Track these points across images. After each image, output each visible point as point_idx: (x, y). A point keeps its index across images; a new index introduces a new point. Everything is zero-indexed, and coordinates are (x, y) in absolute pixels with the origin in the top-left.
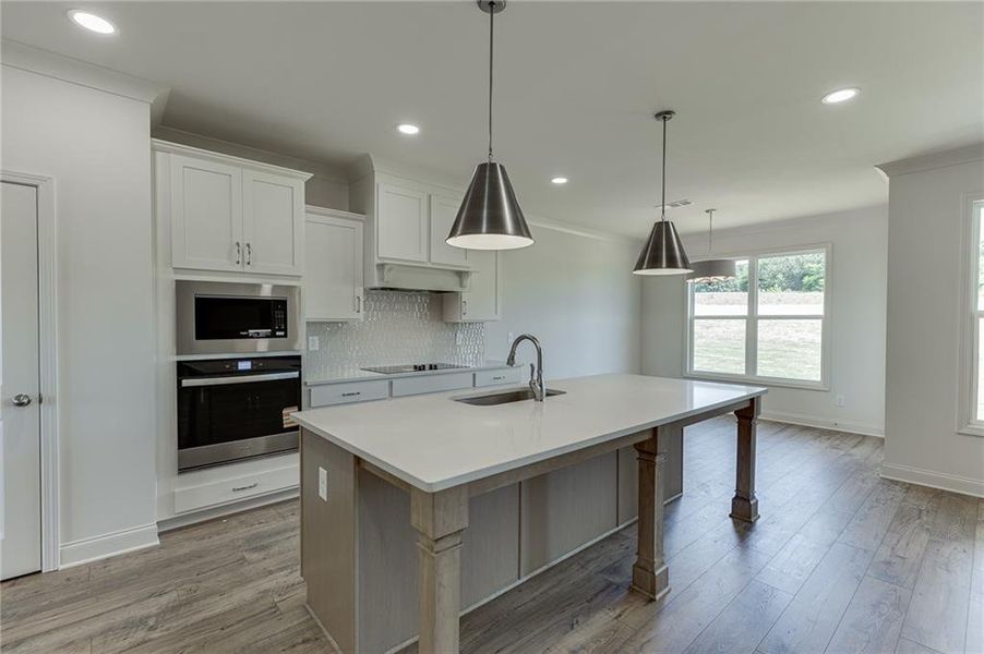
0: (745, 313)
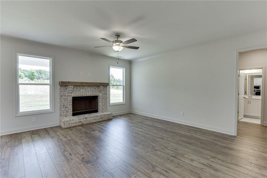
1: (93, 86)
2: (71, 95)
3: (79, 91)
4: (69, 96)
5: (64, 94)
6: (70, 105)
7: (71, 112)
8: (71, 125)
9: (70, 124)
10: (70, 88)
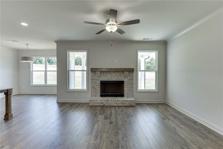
0: (44, 70)
1: (118, 72)
2: (99, 79)
3: (105, 76)
4: (98, 80)
5: (94, 78)
6: (98, 87)
7: (99, 93)
8: (95, 105)
9: (94, 103)
10: (98, 73)
